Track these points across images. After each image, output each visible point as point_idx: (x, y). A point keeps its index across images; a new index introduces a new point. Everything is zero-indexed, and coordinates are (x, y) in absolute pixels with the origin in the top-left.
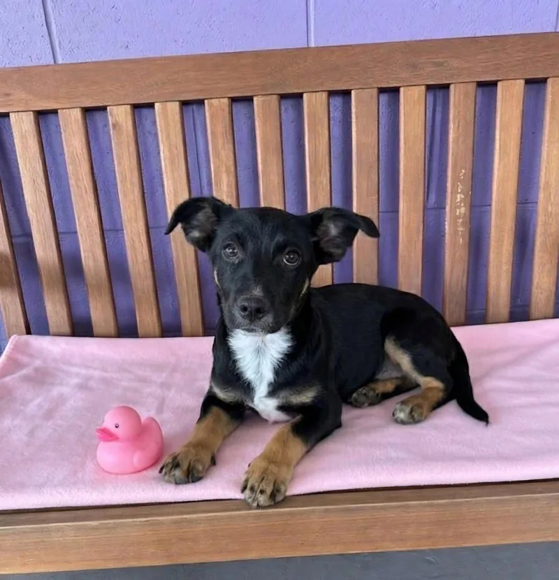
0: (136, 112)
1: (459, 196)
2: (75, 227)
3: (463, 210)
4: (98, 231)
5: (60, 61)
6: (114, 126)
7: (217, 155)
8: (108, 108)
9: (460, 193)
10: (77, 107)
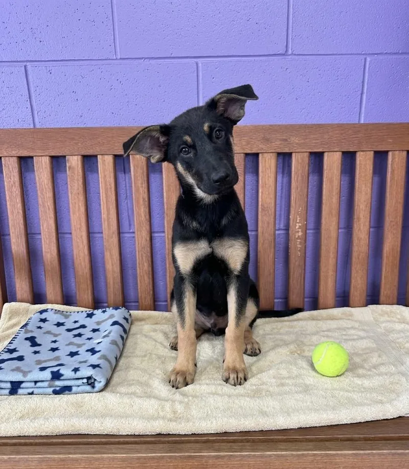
0: (85, 160)
1: (297, 224)
2: (40, 231)
3: (300, 234)
4: (54, 234)
5: (38, 126)
6: (70, 168)
7: (137, 190)
8: (67, 157)
9: (299, 223)
10: (47, 156)
